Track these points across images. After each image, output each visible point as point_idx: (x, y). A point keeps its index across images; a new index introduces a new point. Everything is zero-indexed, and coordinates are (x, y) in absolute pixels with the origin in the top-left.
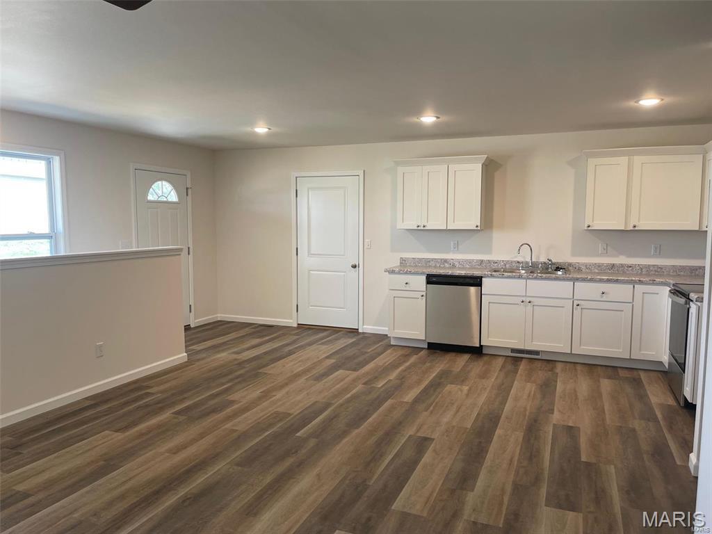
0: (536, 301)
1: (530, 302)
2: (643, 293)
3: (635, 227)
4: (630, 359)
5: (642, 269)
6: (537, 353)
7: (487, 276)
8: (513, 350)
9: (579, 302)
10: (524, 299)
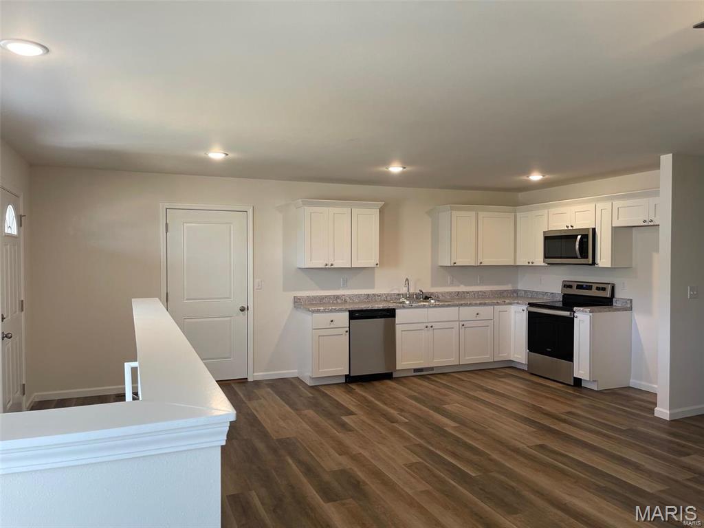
0: (436, 326)
1: (432, 327)
2: (500, 311)
3: (481, 263)
4: (494, 362)
5: (474, 294)
6: (432, 369)
7: (400, 308)
8: (416, 370)
9: (463, 323)
10: (427, 325)
